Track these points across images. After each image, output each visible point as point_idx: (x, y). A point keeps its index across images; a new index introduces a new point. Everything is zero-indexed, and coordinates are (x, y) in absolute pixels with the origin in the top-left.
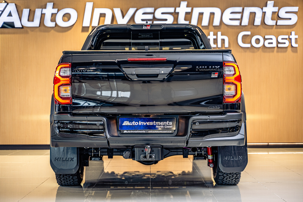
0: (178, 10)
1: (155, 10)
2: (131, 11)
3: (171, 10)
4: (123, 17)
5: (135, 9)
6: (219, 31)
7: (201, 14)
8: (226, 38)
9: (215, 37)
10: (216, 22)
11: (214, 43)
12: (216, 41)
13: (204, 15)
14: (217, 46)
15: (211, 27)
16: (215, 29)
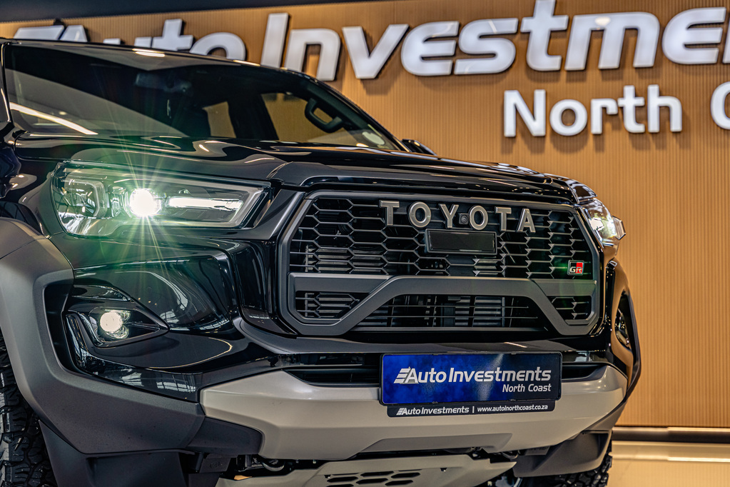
0: (527, 24)
1: (460, 27)
2: (393, 34)
3: (509, 25)
4: (370, 50)
5: (405, 27)
6: (653, 84)
7: (598, 34)
8: (674, 104)
9: (640, 101)
10: (644, 56)
11: (638, 121)
12: (642, 113)
13: (607, 36)
14: (646, 128)
15: (628, 72)
16: (641, 77)
